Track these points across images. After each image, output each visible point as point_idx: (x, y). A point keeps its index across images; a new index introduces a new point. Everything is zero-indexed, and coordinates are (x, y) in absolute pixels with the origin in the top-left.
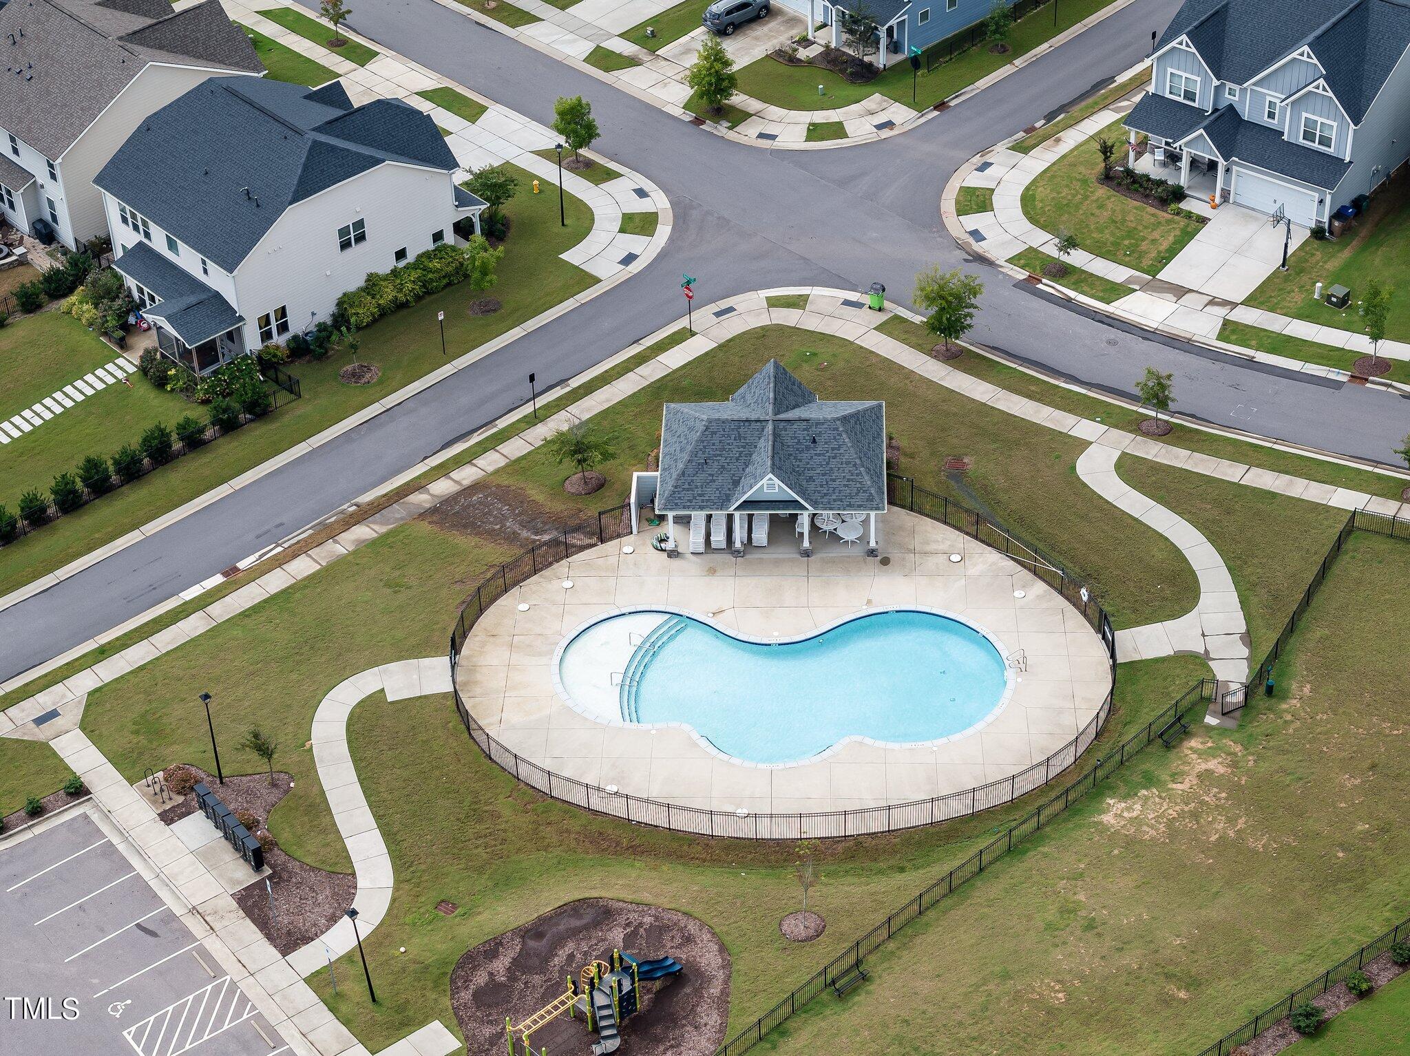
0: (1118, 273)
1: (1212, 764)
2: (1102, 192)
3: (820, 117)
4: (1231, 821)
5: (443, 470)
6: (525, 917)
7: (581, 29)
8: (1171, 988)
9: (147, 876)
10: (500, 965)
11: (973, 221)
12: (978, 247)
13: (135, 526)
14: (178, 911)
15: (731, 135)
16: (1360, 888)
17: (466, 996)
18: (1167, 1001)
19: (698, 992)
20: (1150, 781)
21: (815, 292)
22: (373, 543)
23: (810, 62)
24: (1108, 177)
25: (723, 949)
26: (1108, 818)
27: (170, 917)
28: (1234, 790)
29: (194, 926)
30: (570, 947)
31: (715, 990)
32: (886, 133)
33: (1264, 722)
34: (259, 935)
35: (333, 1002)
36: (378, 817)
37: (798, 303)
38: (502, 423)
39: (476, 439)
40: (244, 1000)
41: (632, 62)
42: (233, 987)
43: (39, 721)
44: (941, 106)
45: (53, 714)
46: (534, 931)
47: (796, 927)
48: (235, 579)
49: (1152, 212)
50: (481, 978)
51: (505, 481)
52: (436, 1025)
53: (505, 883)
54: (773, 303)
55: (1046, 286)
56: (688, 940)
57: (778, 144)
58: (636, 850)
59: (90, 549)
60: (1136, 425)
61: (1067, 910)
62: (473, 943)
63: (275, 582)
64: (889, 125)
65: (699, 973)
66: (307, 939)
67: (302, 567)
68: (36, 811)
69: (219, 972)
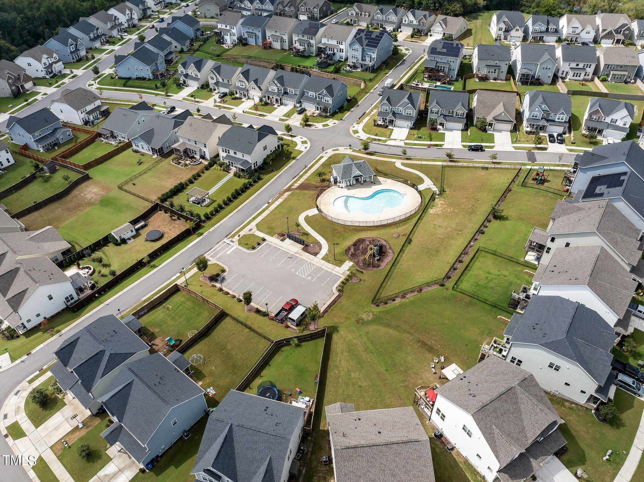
0: (384, 139)
1: (441, 202)
2: (375, 128)
3: (323, 123)
4: (450, 209)
5: (295, 182)
6: (352, 243)
7: (275, 116)
8: (458, 232)
9: (284, 250)
10: (352, 250)
11: (357, 135)
12: (360, 138)
13: (248, 199)
14: (294, 254)
15: (310, 128)
16: (476, 213)
17: (350, 256)
18: (459, 234)
19: (385, 248)
20: (434, 206)
21: (339, 148)
22: (290, 194)
23: (316, 116)
24: (375, 125)
25: (385, 241)
26: (431, 212)
27: (293, 255)
28: (447, 205)
29: (297, 255)
30: (361, 246)
31: (388, 247)
32: (335, 124)
33: (444, 195)
34: (309, 254)
35: (328, 261)
36: (318, 233)
37: (337, 150)
38: (301, 174)
39: (297, 177)
40: (313, 265)
41: (287, 120)
42: (310, 263)
43: (250, 231)
44: (341, 120)
45: (251, 229)
46: (355, 245)
47: (395, 235)
48: (270, 204)
49: (384, 129)
50: (350, 253)
51: (307, 182)
52: (347, 261)
53: (345, 239)
54: (333, 150)
55: (374, 142)
56: (379, 241)
57: (319, 128)
58: (362, 230)
59: (242, 204)
60: (401, 159)
61: (435, 225)
62: (346, 248)
63: (277, 203)
64: (335, 123)
65: (384, 245)
66: (318, 253)
67: (280, 200)
68: (259, 244)
69: (307, 261)
